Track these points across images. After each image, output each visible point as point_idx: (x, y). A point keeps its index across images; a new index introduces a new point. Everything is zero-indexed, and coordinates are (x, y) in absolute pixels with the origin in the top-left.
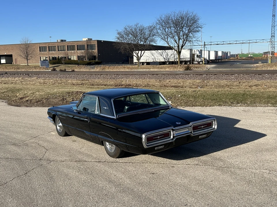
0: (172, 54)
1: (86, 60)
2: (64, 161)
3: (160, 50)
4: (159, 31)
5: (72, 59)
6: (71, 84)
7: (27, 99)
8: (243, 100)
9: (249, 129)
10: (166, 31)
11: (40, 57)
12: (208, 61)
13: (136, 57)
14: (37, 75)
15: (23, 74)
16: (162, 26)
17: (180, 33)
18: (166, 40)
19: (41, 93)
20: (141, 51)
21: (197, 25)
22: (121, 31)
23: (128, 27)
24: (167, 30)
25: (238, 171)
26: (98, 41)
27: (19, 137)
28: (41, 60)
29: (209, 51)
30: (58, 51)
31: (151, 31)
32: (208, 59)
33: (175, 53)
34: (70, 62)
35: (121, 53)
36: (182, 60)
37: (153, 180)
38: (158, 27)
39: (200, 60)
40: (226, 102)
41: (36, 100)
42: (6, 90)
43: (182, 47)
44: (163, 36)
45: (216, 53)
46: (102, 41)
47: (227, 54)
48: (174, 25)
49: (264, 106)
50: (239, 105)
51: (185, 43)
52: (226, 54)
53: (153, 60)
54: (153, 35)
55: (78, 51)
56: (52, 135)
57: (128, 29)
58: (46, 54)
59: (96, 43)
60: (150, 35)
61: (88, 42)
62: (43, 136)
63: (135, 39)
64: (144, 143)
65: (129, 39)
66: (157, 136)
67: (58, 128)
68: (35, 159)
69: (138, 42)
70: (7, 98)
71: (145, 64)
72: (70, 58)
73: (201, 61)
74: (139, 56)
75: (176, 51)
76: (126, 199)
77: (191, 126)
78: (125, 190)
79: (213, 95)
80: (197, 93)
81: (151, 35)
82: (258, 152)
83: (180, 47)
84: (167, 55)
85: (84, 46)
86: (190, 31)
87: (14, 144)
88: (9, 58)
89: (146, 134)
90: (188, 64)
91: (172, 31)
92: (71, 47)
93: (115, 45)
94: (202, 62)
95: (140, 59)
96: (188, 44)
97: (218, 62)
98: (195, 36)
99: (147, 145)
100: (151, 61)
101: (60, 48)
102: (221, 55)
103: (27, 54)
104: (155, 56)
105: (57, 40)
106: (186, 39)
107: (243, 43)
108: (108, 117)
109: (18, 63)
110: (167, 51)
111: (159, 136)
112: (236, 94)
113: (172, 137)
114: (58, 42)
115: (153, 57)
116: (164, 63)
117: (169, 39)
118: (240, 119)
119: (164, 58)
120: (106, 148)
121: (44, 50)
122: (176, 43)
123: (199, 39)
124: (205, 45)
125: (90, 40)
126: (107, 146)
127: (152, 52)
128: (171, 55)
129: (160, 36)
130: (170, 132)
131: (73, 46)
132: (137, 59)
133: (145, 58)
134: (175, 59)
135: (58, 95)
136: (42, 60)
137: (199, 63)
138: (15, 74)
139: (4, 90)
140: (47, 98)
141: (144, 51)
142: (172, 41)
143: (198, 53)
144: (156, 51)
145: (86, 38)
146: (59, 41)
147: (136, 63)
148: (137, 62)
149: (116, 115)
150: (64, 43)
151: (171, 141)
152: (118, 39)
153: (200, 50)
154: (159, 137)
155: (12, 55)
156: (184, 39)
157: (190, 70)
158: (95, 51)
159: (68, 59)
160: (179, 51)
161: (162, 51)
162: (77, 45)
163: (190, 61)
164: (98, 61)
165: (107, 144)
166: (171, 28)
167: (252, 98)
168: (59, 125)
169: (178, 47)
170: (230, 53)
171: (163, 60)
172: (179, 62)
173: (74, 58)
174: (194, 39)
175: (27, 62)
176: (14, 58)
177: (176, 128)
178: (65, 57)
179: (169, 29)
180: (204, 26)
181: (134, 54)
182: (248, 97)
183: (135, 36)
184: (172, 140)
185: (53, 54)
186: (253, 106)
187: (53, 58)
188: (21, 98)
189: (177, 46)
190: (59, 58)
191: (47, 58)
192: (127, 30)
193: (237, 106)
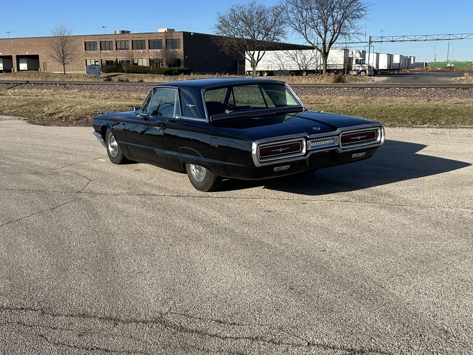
0: (313, 58)
1: (164, 66)
2: (118, 195)
3: (293, 50)
4: (290, 15)
5: (140, 64)
6: (136, 99)
7: (61, 115)
8: (433, 118)
9: (440, 157)
10: (304, 16)
11: (86, 60)
12: (375, 70)
13: (249, 60)
14: (80, 86)
15: (56, 84)
16: (297, 6)
17: (327, 19)
18: (303, 31)
19: (84, 107)
20: (258, 52)
21: (359, 5)
22: (224, 14)
23: (238, 7)
24: (305, 13)
25: (418, 210)
26: (184, 33)
27: (45, 163)
28: (86, 65)
29: (378, 55)
30: (116, 50)
31: (277, 15)
32: (375, 68)
33: (318, 56)
34: (136, 69)
35: (223, 53)
36: (330, 68)
37: (269, 218)
38: (290, 7)
39: (361, 69)
40: (403, 121)
41: (76, 116)
42: (26, 103)
43: (331, 44)
44: (297, 25)
45: (390, 57)
46: (192, 34)
47: (409, 60)
48: (318, 5)
49: (469, 128)
50: (427, 125)
51: (337, 37)
52: (407, 60)
53: (279, 68)
54: (280, 23)
55: (150, 50)
56: (100, 162)
57: (238, 12)
58: (97, 55)
59: (181, 37)
60: (275, 21)
61: (168, 34)
62: (85, 164)
63: (248, 29)
64: (255, 156)
65: (238, 29)
66: (279, 148)
67: (111, 149)
68: (69, 191)
69: (254, 34)
70: (27, 115)
71: (266, 74)
72: (136, 62)
73: (363, 71)
74: (256, 59)
75: (320, 51)
76: (221, 242)
77: (338, 135)
78: (221, 231)
79: (382, 111)
80: (354, 108)
81: (277, 22)
82: (455, 186)
83: (327, 45)
84: (305, 58)
85: (160, 42)
86: (345, 17)
87: (36, 173)
88: (33, 60)
89: (258, 142)
90: (341, 75)
91: (315, 15)
92: (138, 44)
93: (214, 40)
94: (365, 72)
95: (256, 65)
96: (341, 39)
97: (393, 74)
98: (354, 25)
99: (260, 161)
100: (275, 70)
101: (120, 45)
102: (399, 62)
103: (63, 54)
104: (283, 60)
105: (116, 32)
106: (338, 30)
107: (437, 40)
108: (194, 121)
109: (48, 70)
110: (304, 51)
111: (282, 147)
112: (421, 110)
113: (304, 151)
114: (116, 34)
115: (279, 62)
116: (298, 73)
117: (308, 31)
118: (426, 145)
119: (299, 65)
120: (191, 177)
121: (92, 48)
122: (321, 36)
123: (361, 30)
124: (370, 42)
125: (171, 31)
126: (192, 171)
127: (277, 54)
128: (311, 59)
129: (292, 25)
130: (301, 141)
131: (143, 42)
132: (251, 65)
133: (265, 63)
134: (318, 67)
135: (112, 109)
136: (89, 64)
137: (359, 73)
138: (42, 84)
139: (23, 103)
140: (94, 114)
141: (264, 52)
142: (314, 32)
143: (358, 56)
144: (285, 51)
145: (165, 28)
146: (118, 33)
147: (249, 72)
148: (251, 71)
149: (209, 117)
150: (126, 35)
151: (302, 158)
152: (220, 28)
153: (361, 51)
154: (281, 150)
155: (38, 55)
156: (334, 30)
157: (342, 82)
158: (180, 51)
159: (134, 64)
160: (325, 52)
161: (295, 51)
162: (149, 40)
163: (344, 69)
164: (185, 69)
165: (193, 167)
166: (313, 11)
167: (450, 116)
168: (112, 144)
169: (324, 43)
170: (414, 59)
171: (296, 68)
172: (324, 71)
173: (144, 62)
174: (352, 31)
175: (63, 68)
176: (41, 61)
177: (313, 136)
178: (128, 61)
179: (309, 11)
180: (369, 8)
181: (247, 56)
182: (443, 114)
183: (249, 23)
184: (305, 155)
185: (107, 54)
186: (450, 128)
187: (107, 62)
188: (51, 115)
189: (322, 42)
190: (118, 62)
191: (97, 61)
192: (235, 13)
193: (421, 128)
